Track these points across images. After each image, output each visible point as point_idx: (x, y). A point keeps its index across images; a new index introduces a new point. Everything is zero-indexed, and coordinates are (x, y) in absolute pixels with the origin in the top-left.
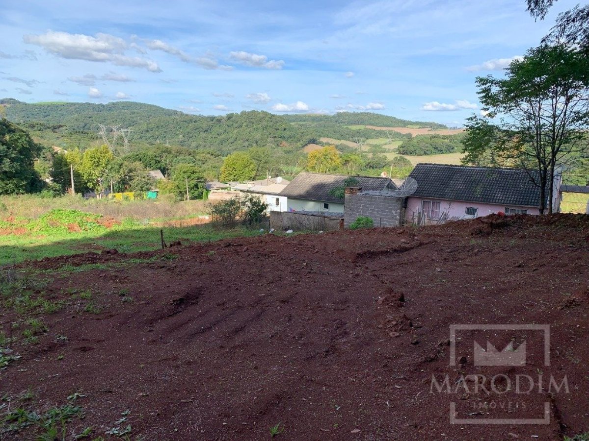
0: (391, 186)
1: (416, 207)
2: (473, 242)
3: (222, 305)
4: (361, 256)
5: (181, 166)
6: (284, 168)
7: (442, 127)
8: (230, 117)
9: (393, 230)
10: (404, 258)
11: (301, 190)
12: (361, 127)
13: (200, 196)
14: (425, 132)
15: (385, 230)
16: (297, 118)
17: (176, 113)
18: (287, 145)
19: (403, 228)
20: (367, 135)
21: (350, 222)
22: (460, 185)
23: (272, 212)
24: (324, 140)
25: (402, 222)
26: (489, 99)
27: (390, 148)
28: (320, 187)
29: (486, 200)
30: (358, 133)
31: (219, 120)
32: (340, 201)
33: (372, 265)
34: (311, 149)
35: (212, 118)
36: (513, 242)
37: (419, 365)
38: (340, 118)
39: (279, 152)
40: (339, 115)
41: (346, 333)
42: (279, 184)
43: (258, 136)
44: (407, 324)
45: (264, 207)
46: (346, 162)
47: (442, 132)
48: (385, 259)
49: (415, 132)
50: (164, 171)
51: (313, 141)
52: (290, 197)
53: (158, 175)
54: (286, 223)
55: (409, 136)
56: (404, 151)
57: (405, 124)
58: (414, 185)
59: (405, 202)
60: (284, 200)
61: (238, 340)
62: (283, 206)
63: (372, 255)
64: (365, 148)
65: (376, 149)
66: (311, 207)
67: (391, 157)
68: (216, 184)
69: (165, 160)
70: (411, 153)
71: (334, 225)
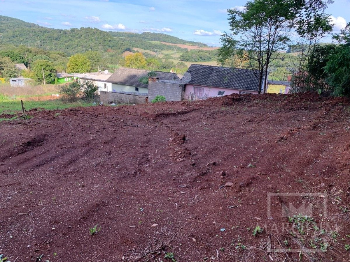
0: (176, 78)
1: (190, 90)
2: (223, 109)
3: (61, 146)
4: (158, 116)
5: (38, 61)
6: (110, 66)
7: (205, 45)
8: (73, 30)
9: (177, 102)
10: (185, 117)
11: (121, 79)
12: (158, 43)
13: (52, 82)
14: (195, 48)
15: (173, 103)
16: (118, 34)
17: (34, 25)
18: (111, 52)
19: (183, 102)
20: (162, 48)
21: (151, 99)
22: (215, 78)
23: (102, 92)
24: (135, 49)
25: (182, 99)
26: (234, 24)
27: (175, 57)
28: (133, 77)
29: (229, 86)
30: (156, 46)
31: (65, 32)
32: (146, 85)
33: (166, 121)
34: (127, 54)
35: (60, 31)
36: (245, 108)
37: (196, 178)
38: (145, 36)
39: (107, 55)
40: (145, 34)
41: (148, 161)
42: (106, 75)
43: (92, 44)
44: (187, 153)
45: (96, 89)
46: (149, 64)
47: (205, 49)
48: (173, 118)
49: (190, 48)
50: (26, 64)
51: (129, 50)
52: (113, 83)
53: (22, 67)
54: (111, 99)
55: (186, 50)
56: (184, 59)
57: (184, 42)
58: (189, 77)
59: (184, 87)
60: (109, 85)
61: (70, 169)
62: (110, 88)
63: (165, 115)
64: (160, 56)
65: (167, 57)
66: (128, 89)
67: (176, 62)
68: (64, 74)
69: (27, 57)
70: (187, 60)
71: (142, 100)
